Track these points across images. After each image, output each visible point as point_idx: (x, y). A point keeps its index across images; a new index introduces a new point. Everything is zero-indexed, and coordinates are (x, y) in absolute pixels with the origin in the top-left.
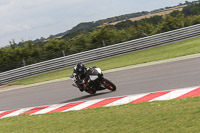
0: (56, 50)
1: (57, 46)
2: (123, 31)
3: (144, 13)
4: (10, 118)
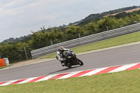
0: (74, 34)
1: (75, 31)
2: (121, 20)
3: (134, 7)
4: (42, 82)
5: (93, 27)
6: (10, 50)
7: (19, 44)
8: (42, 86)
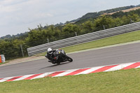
0: (71, 32)
1: (72, 29)
2: (118, 19)
3: (132, 7)
4: (38, 79)
5: (90, 26)
6: (7, 47)
7: (15, 41)
8: (37, 83)
